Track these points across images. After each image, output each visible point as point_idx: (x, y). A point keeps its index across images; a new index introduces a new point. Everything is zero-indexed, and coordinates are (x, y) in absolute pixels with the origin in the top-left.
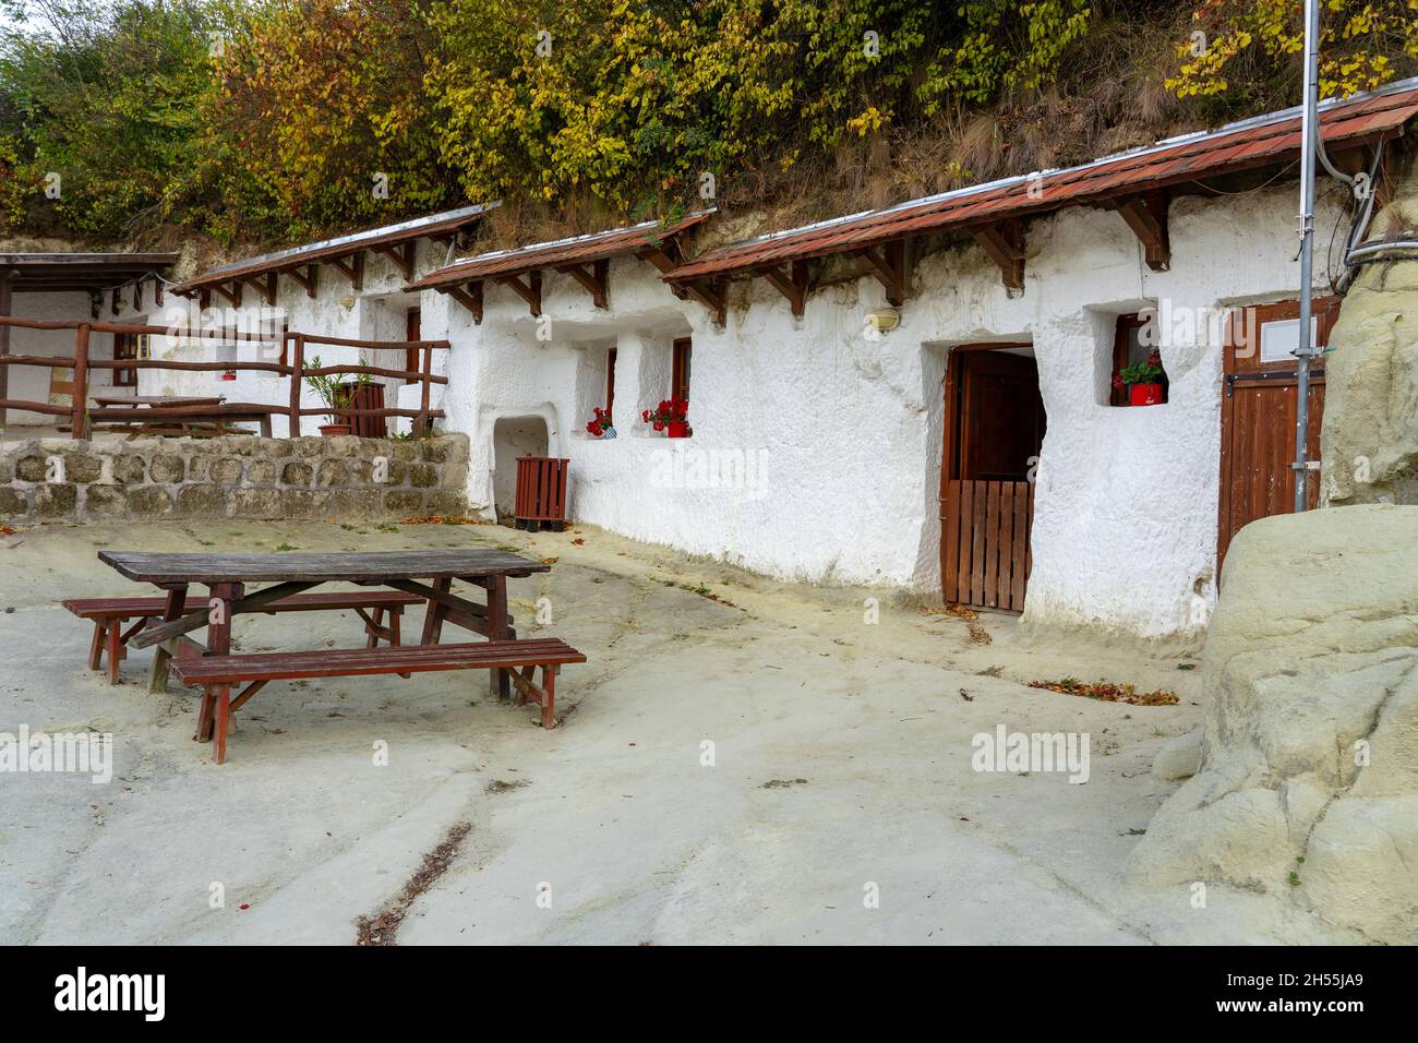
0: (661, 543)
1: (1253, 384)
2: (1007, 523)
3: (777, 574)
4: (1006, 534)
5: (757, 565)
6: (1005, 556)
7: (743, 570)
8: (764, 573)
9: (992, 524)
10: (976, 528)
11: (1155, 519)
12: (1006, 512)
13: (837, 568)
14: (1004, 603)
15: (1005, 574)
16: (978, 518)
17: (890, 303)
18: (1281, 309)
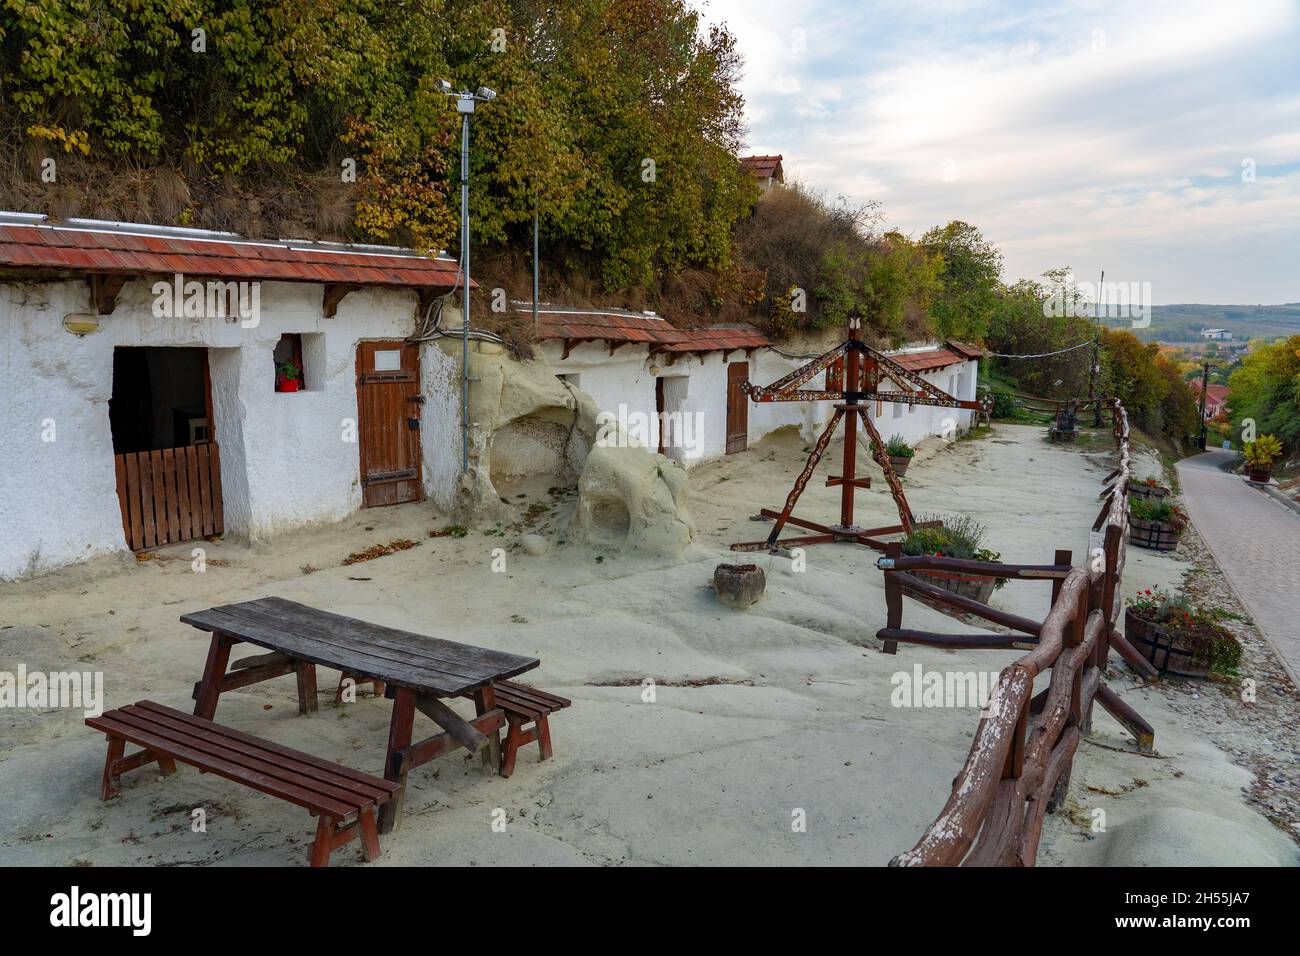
1: (373, 381)
2: (170, 479)
4: (171, 489)
6: (172, 505)
9: (158, 483)
10: (143, 489)
11: (329, 457)
12: (169, 471)
14: (174, 537)
16: (145, 481)
17: (97, 312)
18: (387, 345)
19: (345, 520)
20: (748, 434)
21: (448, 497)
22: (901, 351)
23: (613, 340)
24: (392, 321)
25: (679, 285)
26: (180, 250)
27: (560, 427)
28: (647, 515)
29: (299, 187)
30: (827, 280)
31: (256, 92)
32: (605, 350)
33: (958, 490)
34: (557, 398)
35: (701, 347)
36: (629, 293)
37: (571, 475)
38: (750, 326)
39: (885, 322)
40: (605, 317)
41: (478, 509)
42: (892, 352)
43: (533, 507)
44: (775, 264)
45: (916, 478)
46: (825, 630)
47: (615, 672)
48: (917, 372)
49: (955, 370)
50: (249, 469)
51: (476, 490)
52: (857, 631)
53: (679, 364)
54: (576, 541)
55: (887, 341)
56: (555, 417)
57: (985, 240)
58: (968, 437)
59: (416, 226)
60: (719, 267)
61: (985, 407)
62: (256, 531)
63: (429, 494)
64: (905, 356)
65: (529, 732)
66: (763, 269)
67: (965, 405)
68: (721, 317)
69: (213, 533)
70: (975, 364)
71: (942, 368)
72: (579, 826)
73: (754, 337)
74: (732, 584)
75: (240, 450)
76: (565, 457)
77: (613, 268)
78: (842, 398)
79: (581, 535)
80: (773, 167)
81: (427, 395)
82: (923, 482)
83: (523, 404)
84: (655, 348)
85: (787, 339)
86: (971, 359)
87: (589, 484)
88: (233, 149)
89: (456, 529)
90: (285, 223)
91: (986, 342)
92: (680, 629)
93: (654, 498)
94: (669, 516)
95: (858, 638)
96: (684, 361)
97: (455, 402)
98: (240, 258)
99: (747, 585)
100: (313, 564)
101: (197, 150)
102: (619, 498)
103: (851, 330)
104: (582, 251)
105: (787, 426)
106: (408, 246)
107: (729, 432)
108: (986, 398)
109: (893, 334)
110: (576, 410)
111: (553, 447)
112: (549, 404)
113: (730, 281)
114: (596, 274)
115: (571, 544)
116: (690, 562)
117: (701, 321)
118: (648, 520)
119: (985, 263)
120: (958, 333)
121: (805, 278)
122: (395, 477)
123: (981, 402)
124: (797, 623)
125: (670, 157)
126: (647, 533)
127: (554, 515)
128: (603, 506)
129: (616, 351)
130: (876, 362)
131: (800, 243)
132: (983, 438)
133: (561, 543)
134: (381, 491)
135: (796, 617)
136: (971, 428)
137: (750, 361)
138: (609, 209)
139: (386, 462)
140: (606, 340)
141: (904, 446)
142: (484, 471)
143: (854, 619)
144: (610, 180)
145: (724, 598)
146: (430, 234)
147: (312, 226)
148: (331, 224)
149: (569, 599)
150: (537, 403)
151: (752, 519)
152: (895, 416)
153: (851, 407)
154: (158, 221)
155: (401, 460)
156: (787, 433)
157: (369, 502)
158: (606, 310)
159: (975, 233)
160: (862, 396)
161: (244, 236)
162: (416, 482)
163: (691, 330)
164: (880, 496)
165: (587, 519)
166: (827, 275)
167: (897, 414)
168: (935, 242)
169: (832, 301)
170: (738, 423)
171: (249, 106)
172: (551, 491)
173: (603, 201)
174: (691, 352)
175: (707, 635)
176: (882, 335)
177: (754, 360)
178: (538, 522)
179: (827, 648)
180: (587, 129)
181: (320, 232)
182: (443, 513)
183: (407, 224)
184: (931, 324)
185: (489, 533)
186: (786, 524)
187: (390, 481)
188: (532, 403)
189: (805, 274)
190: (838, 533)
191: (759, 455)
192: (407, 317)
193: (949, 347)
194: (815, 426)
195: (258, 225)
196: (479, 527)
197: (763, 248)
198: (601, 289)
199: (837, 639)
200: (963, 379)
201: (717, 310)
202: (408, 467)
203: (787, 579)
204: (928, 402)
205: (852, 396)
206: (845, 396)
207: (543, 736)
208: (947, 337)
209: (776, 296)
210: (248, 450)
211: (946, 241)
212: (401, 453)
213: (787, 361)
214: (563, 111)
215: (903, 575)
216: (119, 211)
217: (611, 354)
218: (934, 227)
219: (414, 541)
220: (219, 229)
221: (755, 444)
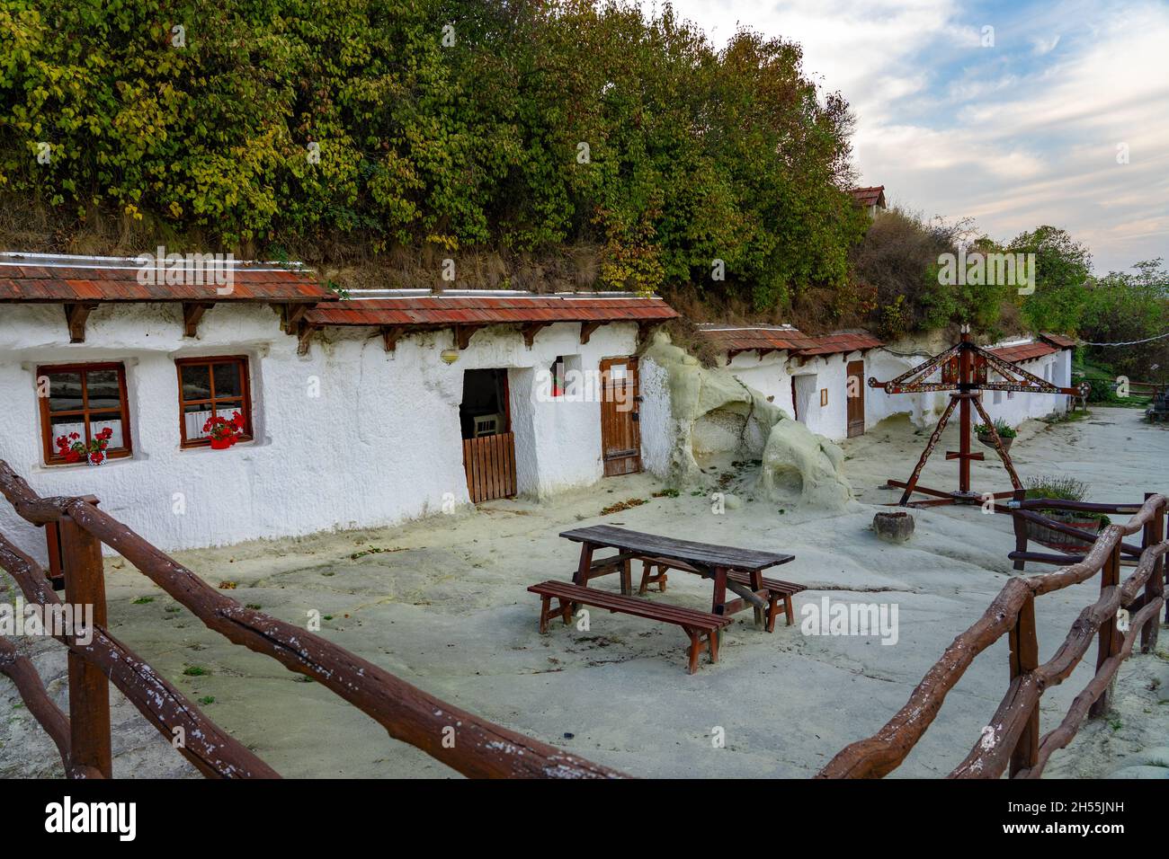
0: (249, 539)
2: (488, 457)
3: (389, 523)
4: (489, 464)
5: (372, 523)
6: (489, 474)
7: (360, 531)
8: (379, 526)
9: (482, 459)
12: (488, 451)
13: (429, 505)
14: (490, 496)
15: (490, 482)
16: (475, 458)
17: (458, 348)
18: (618, 361)
19: (594, 485)
20: (865, 420)
21: (663, 469)
22: (998, 345)
23: (762, 349)
24: (621, 343)
25: (806, 301)
26: (506, 305)
27: (739, 417)
28: (816, 479)
29: (564, 256)
30: (930, 289)
31: (546, 198)
32: (756, 356)
33: (1059, 465)
34: (739, 395)
35: (827, 351)
36: (773, 312)
37: (748, 452)
38: (864, 331)
39: (983, 322)
40: (757, 331)
41: (685, 477)
42: (990, 346)
43: (723, 476)
44: (883, 278)
45: (1018, 456)
46: (963, 559)
47: (814, 582)
48: (1014, 363)
49: (1050, 360)
50: (537, 449)
51: (684, 463)
52: (988, 560)
53: (808, 364)
54: (761, 499)
55: (985, 337)
56: (736, 409)
57: (1073, 241)
58: (1066, 420)
59: (639, 277)
60: (838, 284)
61: (1082, 392)
62: (542, 492)
63: (646, 467)
64: (1002, 349)
65: (780, 606)
66: (873, 283)
67: (1064, 391)
68: (841, 324)
69: (511, 495)
70: (1068, 354)
71: (1037, 358)
72: (828, 656)
73: (868, 340)
74: (890, 525)
75: (531, 436)
76: (742, 438)
77: (760, 293)
78: (957, 389)
79: (765, 495)
80: (877, 195)
81: (645, 396)
82: (1025, 459)
83: (715, 401)
84: (792, 353)
85: (897, 340)
86: (1064, 349)
87: (771, 457)
88: (529, 236)
89: (671, 491)
90: (557, 281)
91: (1079, 333)
92: (855, 556)
93: (821, 466)
94: (832, 479)
95: (990, 565)
96: (812, 361)
97: (666, 400)
98: (539, 308)
99: (902, 526)
100: (582, 514)
101: (508, 239)
102: (794, 467)
103: (962, 334)
104: (740, 282)
105: (899, 413)
106: (630, 290)
107: (850, 418)
108: (1083, 385)
109: (991, 331)
110: (752, 404)
111: (733, 432)
112: (734, 399)
113: (847, 294)
114: (748, 299)
115: (758, 501)
116: (852, 513)
117: (825, 329)
118: (817, 483)
119: (1074, 262)
120: (1051, 326)
121: (910, 288)
122: (624, 455)
123: (1079, 388)
124: (941, 554)
125: (808, 208)
126: (817, 492)
127: (741, 481)
128: (780, 473)
129: (764, 357)
130: (985, 359)
131: (905, 259)
132: (1081, 421)
133: (750, 500)
134: (616, 465)
135: (940, 550)
136: (1067, 412)
137: (864, 360)
138: (762, 250)
139: (618, 444)
140: (757, 349)
141: (1007, 428)
142: (688, 449)
143: (986, 552)
144: (762, 230)
145: (884, 536)
146: (646, 282)
147: (573, 282)
148: (585, 280)
149: (768, 538)
150: (726, 399)
151: (880, 488)
152: (995, 402)
153: (965, 395)
154: (489, 287)
155: (628, 443)
156: (899, 419)
157: (608, 473)
158: (756, 326)
159: (1063, 235)
160: (973, 386)
161: (535, 292)
162: (637, 459)
163: (818, 336)
164: (988, 470)
165: (769, 482)
166: (930, 285)
167: (997, 400)
168: (1024, 246)
169: (935, 306)
170: (856, 413)
171: (541, 207)
172: (734, 464)
173: (757, 245)
174: (819, 355)
175: (875, 560)
176: (981, 332)
177: (869, 359)
178: (730, 486)
179: (966, 571)
180: (747, 193)
181: (577, 285)
182: (660, 480)
183: (633, 276)
184: (1025, 320)
185: (695, 494)
186: (913, 492)
187: (621, 458)
188: (722, 399)
189: (910, 285)
190: (957, 497)
191: (877, 438)
192: (631, 340)
193: (1043, 339)
194: (925, 413)
195: (544, 285)
196: (687, 490)
197: (872, 266)
198: (751, 310)
199: (973, 565)
200: (1058, 367)
201: (837, 320)
202: (632, 447)
203: (928, 525)
204: (1032, 390)
205: (965, 387)
206: (960, 387)
207: (788, 610)
208: (1040, 331)
209: (886, 304)
210: (537, 436)
211: (1036, 245)
212: (628, 437)
213: (898, 358)
214: (728, 181)
215: (1027, 513)
216: (468, 283)
217: (761, 360)
218: (1023, 231)
219: (643, 500)
220: (521, 289)
221: (871, 429)
